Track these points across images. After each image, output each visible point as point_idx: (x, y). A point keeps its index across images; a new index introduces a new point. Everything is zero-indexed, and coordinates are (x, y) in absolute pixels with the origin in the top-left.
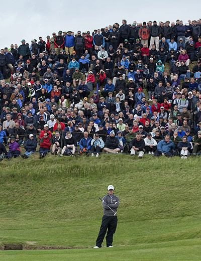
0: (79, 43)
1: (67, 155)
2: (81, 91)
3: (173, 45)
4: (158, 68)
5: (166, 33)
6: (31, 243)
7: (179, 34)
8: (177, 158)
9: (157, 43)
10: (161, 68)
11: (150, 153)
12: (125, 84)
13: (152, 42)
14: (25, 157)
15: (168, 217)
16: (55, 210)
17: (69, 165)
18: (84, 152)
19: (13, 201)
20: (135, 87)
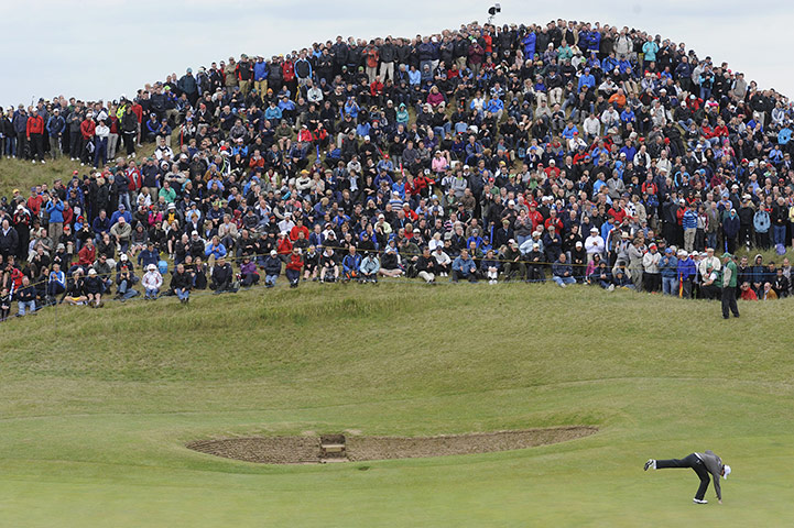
0: (275, 74)
1: (329, 281)
2: (296, 160)
3: (415, 77)
4: (400, 116)
5: (403, 57)
6: (356, 432)
7: (422, 57)
8: (483, 282)
9: (391, 72)
10: (404, 115)
11: (442, 274)
12: (356, 145)
13: (383, 72)
14: (269, 285)
15: (515, 386)
16: (345, 372)
17: (339, 298)
18: (353, 277)
19: (277, 356)
20: (372, 150)
